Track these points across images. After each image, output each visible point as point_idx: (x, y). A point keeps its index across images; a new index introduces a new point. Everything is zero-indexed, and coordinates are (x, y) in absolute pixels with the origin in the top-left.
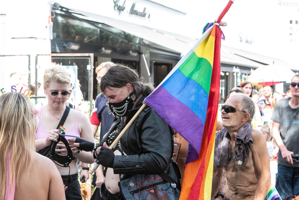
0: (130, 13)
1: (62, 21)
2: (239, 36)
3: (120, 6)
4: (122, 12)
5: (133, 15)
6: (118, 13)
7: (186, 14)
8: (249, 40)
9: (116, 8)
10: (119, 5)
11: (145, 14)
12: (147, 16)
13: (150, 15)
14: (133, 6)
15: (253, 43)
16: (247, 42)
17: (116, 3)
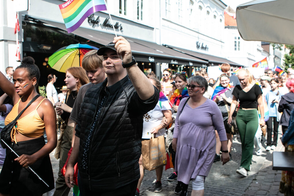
0: (103, 26)
1: (36, 29)
2: (197, 44)
3: (94, 20)
4: (96, 25)
5: (106, 27)
6: (92, 26)
7: (153, 28)
8: (204, 46)
9: (90, 21)
10: (92, 20)
11: (118, 27)
12: (119, 28)
13: (122, 27)
14: (106, 21)
15: (207, 49)
16: (203, 48)
17: (90, 18)
